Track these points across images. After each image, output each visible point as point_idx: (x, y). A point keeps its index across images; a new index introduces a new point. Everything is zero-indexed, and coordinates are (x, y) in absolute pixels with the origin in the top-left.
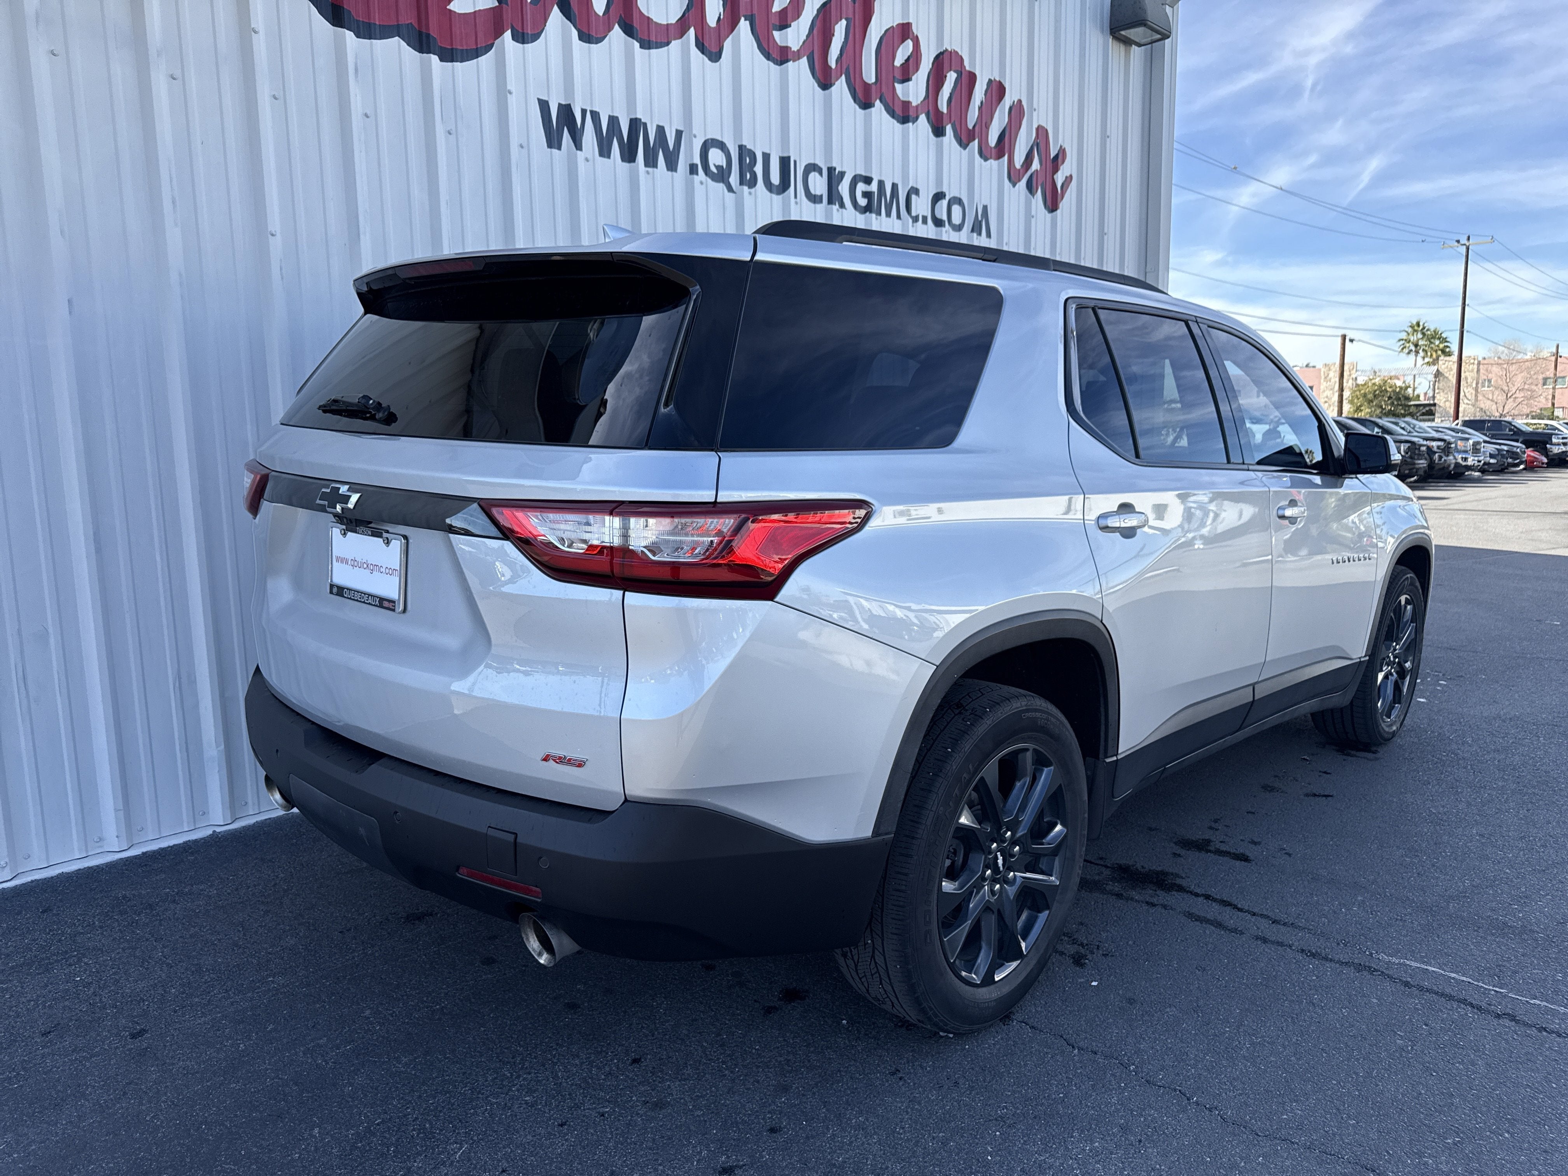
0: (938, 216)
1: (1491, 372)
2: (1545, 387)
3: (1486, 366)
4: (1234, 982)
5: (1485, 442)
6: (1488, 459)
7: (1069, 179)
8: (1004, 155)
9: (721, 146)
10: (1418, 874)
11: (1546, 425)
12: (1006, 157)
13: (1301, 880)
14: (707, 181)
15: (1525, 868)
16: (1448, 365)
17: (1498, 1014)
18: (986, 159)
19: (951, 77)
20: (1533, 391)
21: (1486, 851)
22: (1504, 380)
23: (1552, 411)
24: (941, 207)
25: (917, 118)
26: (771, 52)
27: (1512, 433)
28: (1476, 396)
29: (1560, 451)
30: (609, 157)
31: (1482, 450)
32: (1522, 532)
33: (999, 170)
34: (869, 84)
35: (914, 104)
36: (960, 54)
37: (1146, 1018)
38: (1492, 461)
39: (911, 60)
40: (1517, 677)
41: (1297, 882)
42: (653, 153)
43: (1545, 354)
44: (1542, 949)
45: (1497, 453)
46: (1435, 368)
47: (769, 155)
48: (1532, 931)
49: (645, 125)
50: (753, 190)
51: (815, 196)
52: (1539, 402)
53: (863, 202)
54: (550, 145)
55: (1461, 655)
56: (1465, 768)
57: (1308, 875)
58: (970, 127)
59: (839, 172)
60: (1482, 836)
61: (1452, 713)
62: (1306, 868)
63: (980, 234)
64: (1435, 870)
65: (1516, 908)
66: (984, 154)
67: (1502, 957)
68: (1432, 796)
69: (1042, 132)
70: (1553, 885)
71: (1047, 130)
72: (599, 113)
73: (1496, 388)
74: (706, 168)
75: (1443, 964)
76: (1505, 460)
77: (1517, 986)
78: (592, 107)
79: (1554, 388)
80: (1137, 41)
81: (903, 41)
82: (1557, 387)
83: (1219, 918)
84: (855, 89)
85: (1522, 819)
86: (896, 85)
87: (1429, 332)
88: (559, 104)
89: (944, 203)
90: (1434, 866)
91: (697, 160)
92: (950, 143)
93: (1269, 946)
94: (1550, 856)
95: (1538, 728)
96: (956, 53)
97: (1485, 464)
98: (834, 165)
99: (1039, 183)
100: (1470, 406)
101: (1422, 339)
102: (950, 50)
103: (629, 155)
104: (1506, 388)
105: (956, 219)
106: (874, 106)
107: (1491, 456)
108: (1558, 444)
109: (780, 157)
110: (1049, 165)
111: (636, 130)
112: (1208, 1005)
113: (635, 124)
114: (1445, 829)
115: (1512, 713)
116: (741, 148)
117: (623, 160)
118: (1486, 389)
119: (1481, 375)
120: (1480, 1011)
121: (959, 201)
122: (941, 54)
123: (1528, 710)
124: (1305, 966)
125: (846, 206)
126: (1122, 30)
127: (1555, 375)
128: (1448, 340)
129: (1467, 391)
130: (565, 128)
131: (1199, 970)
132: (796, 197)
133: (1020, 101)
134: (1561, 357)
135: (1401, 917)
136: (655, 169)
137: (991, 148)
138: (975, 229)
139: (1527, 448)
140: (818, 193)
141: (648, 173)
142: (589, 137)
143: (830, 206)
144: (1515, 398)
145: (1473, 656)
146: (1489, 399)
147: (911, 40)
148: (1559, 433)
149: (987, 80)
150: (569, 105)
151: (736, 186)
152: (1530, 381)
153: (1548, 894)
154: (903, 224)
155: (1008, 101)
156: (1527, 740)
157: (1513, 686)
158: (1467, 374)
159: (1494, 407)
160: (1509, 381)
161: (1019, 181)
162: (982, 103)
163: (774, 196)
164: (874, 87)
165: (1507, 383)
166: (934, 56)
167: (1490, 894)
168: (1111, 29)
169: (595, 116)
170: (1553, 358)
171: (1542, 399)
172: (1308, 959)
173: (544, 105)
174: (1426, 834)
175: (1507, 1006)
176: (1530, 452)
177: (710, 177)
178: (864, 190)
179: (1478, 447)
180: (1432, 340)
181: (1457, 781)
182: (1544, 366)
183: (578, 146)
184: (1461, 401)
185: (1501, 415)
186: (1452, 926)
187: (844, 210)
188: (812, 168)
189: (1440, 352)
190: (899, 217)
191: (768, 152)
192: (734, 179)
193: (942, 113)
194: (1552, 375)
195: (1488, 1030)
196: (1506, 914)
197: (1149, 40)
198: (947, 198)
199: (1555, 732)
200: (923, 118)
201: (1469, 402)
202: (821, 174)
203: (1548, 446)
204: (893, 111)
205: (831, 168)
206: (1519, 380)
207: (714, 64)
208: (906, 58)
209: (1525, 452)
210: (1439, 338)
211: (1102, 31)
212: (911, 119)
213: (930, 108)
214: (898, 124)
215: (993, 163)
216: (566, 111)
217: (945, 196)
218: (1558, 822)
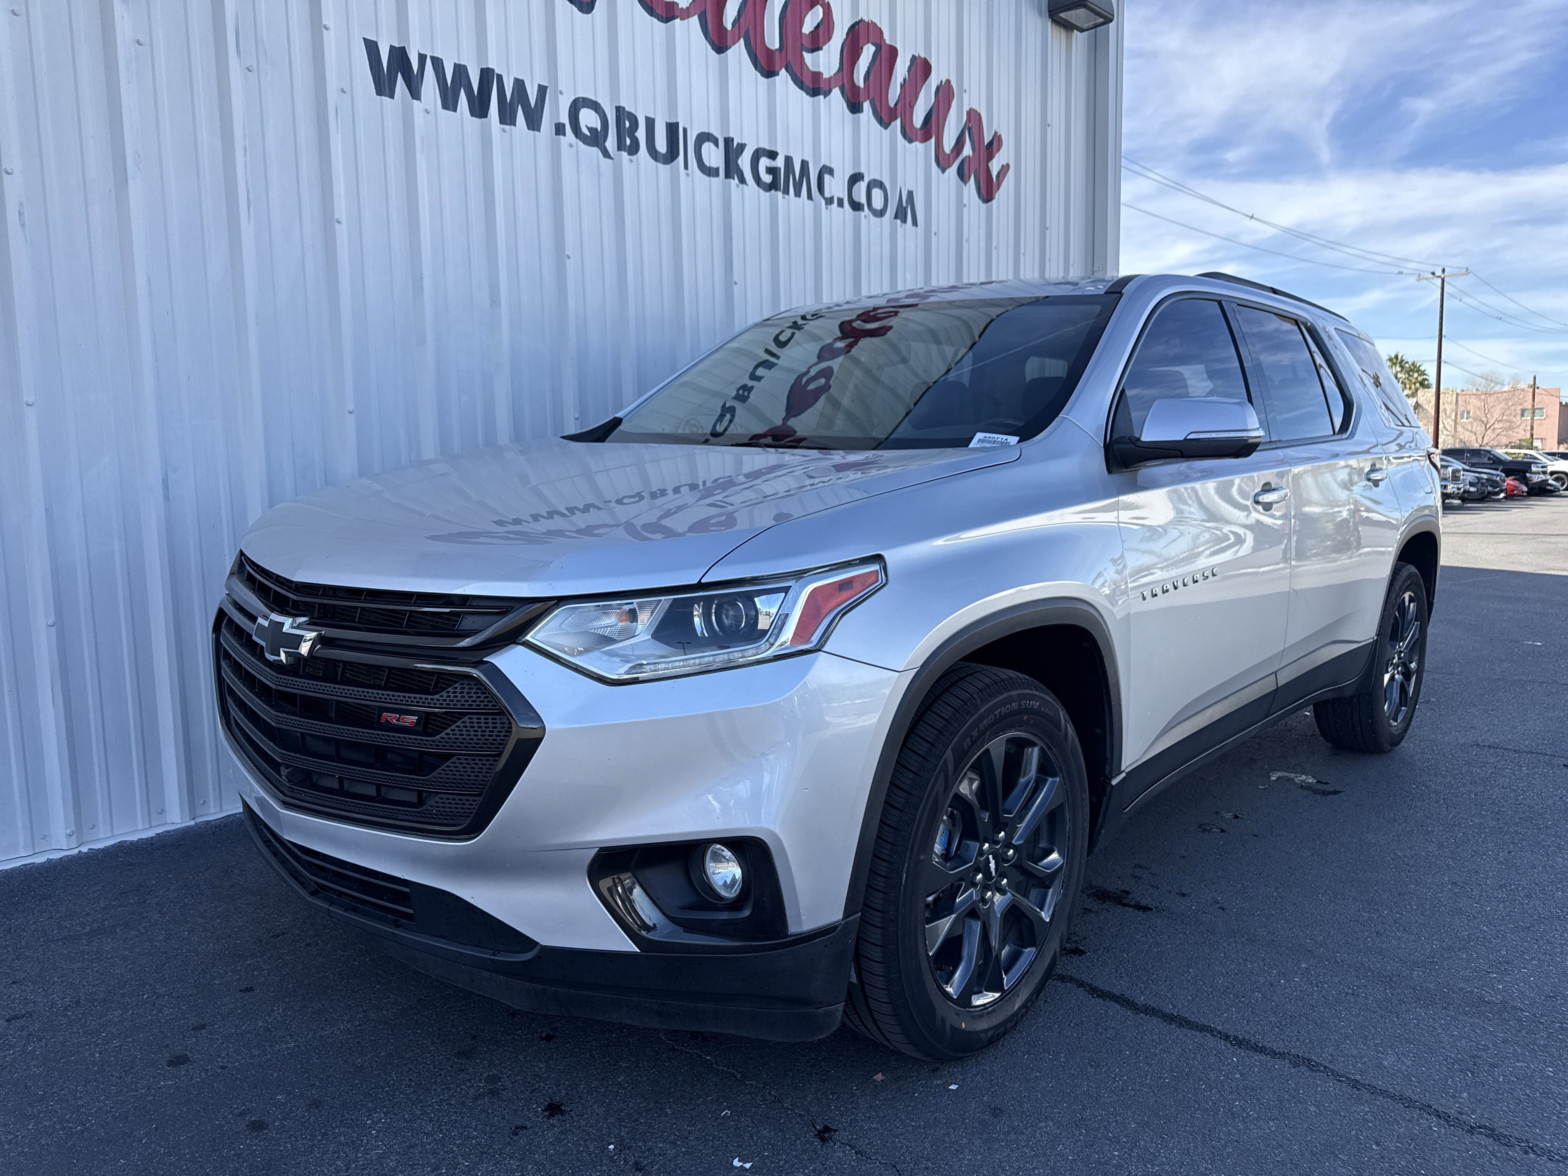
0: (856, 198)
1: (1469, 403)
2: (1523, 418)
3: (1464, 397)
4: (1135, 1084)
5: (1465, 470)
6: (1468, 487)
7: (1005, 169)
8: (931, 138)
9: (595, 106)
10: (1377, 933)
11: (1526, 455)
12: (933, 140)
13: (1235, 941)
14: (577, 144)
15: (1505, 925)
16: (1426, 397)
17: (1471, 1126)
18: (910, 141)
19: (868, 51)
20: (1511, 422)
21: (1460, 903)
22: (1483, 411)
23: (1530, 441)
24: (859, 188)
25: (830, 91)
26: (654, 7)
27: (1491, 462)
28: (1455, 427)
29: (1540, 479)
30: (455, 110)
31: (1462, 477)
32: (1503, 556)
33: (925, 153)
34: (772, 51)
35: (826, 76)
36: (879, 26)
37: (1012, 1136)
38: (1472, 489)
39: (821, 28)
40: (1497, 701)
41: (1229, 945)
42: (510, 109)
43: (1523, 385)
44: (1527, 1033)
45: (1476, 481)
46: (1414, 400)
47: (653, 120)
48: (1514, 1008)
49: (500, 77)
50: (634, 158)
51: (710, 168)
52: (1518, 433)
53: (767, 178)
54: (379, 92)
55: (1437, 677)
56: (1437, 802)
57: (1243, 936)
58: (892, 105)
59: (738, 144)
60: (1455, 884)
61: (1424, 741)
62: (1241, 926)
63: (904, 221)
64: (1396, 928)
65: (1495, 978)
66: (908, 134)
67: (1477, 1044)
68: (1398, 836)
69: (973, 117)
70: (1540, 947)
71: (980, 115)
72: (442, 60)
73: (1475, 419)
74: (577, 131)
75: (1403, 1054)
76: (1485, 489)
77: (1496, 1085)
78: (433, 53)
79: (1532, 419)
80: (1079, 25)
81: (812, 7)
82: (1535, 418)
83: (1127, 994)
84: (756, 55)
85: (1502, 863)
86: (804, 53)
87: (1407, 365)
88: (391, 47)
89: (862, 186)
90: (1396, 922)
91: (565, 119)
92: (869, 121)
93: (1184, 1030)
94: (1535, 910)
95: (1520, 756)
96: (875, 24)
97: (1465, 492)
98: (731, 135)
99: (972, 170)
100: (1450, 437)
101: (1401, 371)
102: (867, 20)
103: (479, 109)
104: (1485, 419)
105: (878, 203)
106: (778, 75)
107: (1471, 484)
108: (1538, 473)
109: (667, 123)
110: (983, 152)
111: (488, 80)
112: (1095, 1117)
113: (487, 75)
114: (1411, 876)
115: (1492, 740)
116: (619, 110)
117: (473, 114)
118: (1465, 420)
119: (1460, 406)
120: (1448, 1122)
121: (880, 185)
122: (857, 23)
123: (1509, 736)
124: (1227, 1059)
125: (748, 182)
126: (1060, 12)
127: (1533, 406)
128: (1426, 372)
129: (1446, 422)
130: (399, 74)
131: (1092, 1066)
132: (686, 167)
133: (948, 81)
134: (1538, 388)
135: (1353, 989)
136: (513, 127)
137: (916, 129)
138: (899, 215)
139: (1507, 476)
140: (714, 165)
141: (504, 131)
142: (429, 84)
143: (728, 180)
144: (1494, 429)
145: (1449, 679)
146: (1468, 430)
147: (821, 6)
148: (1538, 461)
149: (910, 57)
150: (404, 48)
151: (613, 152)
152: (1508, 412)
153: (1533, 959)
154: (815, 205)
155: (934, 81)
156: (1508, 770)
157: (1492, 711)
158: (1446, 406)
159: (1473, 438)
160: (1487, 411)
161: (949, 166)
162: (905, 80)
163: (660, 165)
164: (777, 54)
165: (1486, 414)
166: (849, 25)
167: (1462, 959)
168: (1050, 11)
169: (438, 63)
170: (1531, 390)
171: (1520, 430)
172: (1232, 1048)
173: (372, 47)
174: (1389, 882)
175: (1483, 1115)
176: (1510, 481)
177: (580, 140)
178: (769, 166)
179: (1457, 475)
180: (1411, 373)
181: (1428, 818)
182: (1521, 397)
183: (415, 94)
184: (1440, 432)
185: (1481, 446)
186: (1416, 1001)
187: (745, 186)
188: (704, 137)
189: (1418, 385)
190: (810, 197)
191: (652, 116)
192: (611, 143)
193: (859, 88)
194: (1530, 407)
195: (1458, 1151)
196: (1483, 985)
197: (1091, 24)
198: (866, 180)
199: (1539, 761)
200: (836, 92)
201: (1448, 433)
202: (717, 145)
203: (1527, 474)
204: (802, 81)
205: (728, 138)
206: (1496, 413)
207: (584, 15)
208: (816, 24)
209: (1504, 481)
210: (1418, 371)
211: (1040, 14)
212: (821, 91)
213: (845, 81)
214: (808, 97)
215: (918, 146)
216: (399, 55)
217: (863, 177)
218: (1544, 867)
